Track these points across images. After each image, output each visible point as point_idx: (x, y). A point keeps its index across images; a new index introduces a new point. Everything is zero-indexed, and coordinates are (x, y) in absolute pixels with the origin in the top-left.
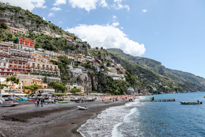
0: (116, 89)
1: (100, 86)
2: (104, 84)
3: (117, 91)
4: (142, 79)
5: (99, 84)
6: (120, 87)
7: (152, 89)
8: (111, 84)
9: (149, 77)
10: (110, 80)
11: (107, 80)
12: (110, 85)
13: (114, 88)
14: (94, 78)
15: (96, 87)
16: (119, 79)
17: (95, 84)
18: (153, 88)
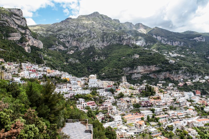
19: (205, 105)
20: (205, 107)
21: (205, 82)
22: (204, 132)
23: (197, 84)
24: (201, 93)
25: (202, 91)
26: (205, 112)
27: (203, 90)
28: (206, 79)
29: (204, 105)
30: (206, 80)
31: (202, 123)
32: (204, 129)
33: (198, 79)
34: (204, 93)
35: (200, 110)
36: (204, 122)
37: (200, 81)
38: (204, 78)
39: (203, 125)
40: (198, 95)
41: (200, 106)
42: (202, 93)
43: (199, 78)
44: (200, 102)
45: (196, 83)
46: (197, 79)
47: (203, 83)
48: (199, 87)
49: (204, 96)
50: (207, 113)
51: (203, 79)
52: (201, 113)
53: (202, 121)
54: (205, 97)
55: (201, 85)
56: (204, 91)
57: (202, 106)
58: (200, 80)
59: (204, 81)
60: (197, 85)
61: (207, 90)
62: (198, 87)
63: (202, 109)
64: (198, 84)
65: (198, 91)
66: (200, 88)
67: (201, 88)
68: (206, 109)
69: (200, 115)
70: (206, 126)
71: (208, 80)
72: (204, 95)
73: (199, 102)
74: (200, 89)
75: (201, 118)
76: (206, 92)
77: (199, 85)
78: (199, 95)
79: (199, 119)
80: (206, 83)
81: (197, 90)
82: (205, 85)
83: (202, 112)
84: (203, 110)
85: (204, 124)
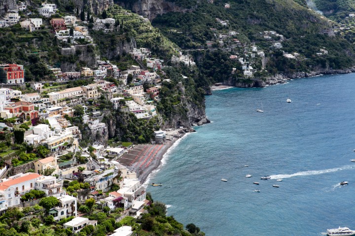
0: (139, 134)
1: (118, 130)
2: (124, 129)
3: (141, 137)
4: (221, 36)
5: (117, 127)
6: (145, 131)
7: (242, 71)
8: (134, 127)
9: (251, 18)
10: (132, 120)
11: (128, 121)
12: (132, 129)
13: (138, 134)
14: (111, 122)
15: (113, 134)
16: (145, 117)
17: (112, 130)
18: (244, 67)
19: (28, 119)
20: (27, 129)
21: (42, 28)
22: (19, 226)
23: (10, 36)
24: (26, 74)
25: (28, 64)
26: (29, 149)
27: (33, 60)
28: (47, 15)
29: (25, 122)
30: (44, 18)
31: (13, 195)
32: (19, 217)
33: (17, 15)
34: (35, 73)
35: (8, 144)
36: (20, 190)
37: (25, 24)
38: (37, 12)
39: (15, 202)
40: (13, 82)
41: (9, 128)
42: (31, 75)
43: (20, 13)
44: (11, 111)
45: (8, 33)
46: (10, 15)
47: (34, 34)
48: (18, 48)
49: (37, 85)
50: (35, 152)
51: (34, 17)
52: (14, 155)
53: (14, 187)
54: (42, 90)
55: (26, 40)
56: (38, 63)
57: (17, 126)
58: (23, 18)
59: (38, 22)
60: (10, 43)
61: (48, 60)
62: (14, 50)
63: (19, 136)
64: (15, 37)
65: (15, 67)
66: (21, 54)
67: (27, 53)
68: (32, 136)
69: (10, 162)
70: (27, 204)
71: (50, 19)
72: (37, 80)
73: (8, 112)
74: (21, 58)
75: (11, 173)
76: (44, 68)
77: (20, 40)
78: (18, 82)
79: (5, 180)
80: (44, 33)
81: (10, 63)
82: (41, 39)
83: (18, 148)
84: (22, 140)
85: (19, 198)
